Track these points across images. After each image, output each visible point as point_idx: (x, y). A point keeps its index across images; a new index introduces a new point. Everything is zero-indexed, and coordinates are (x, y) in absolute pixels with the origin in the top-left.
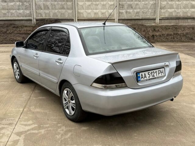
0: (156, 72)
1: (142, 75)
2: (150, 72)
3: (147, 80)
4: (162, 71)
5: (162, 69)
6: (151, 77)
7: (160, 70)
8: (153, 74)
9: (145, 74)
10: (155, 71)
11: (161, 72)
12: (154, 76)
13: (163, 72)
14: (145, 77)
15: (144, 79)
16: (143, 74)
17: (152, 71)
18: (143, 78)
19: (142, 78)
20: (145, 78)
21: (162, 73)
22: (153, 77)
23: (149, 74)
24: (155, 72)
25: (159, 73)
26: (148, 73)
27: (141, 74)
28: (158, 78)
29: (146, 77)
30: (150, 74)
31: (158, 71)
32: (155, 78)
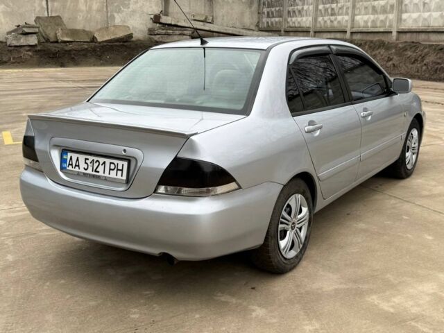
0: (104, 163)
1: (71, 158)
2: (91, 158)
3: (78, 174)
4: (120, 167)
5: (120, 163)
6: (90, 171)
7: (115, 162)
8: (96, 165)
9: (78, 160)
10: (102, 160)
11: (118, 170)
12: (96, 171)
13: (122, 170)
14: (76, 165)
15: (73, 169)
16: (75, 156)
17: (96, 159)
18: (72, 165)
19: (69, 164)
20: (77, 168)
21: (120, 173)
22: (94, 173)
23: (86, 163)
24: (101, 163)
25: (110, 169)
26: (86, 159)
27: (70, 154)
28: (106, 179)
29: (78, 166)
30: (89, 164)
31: (111, 163)
32: (99, 177)
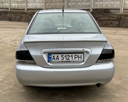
0: (72, 56)
1: (54, 56)
2: (65, 55)
3: (59, 62)
4: (80, 56)
6: (65, 60)
7: (78, 55)
8: (67, 57)
9: (57, 56)
10: (70, 55)
11: (79, 57)
12: (68, 59)
13: (81, 57)
14: (57, 59)
15: (56, 60)
17: (67, 55)
18: (55, 59)
19: (53, 59)
21: (80, 58)
22: (67, 60)
23: (62, 57)
24: (70, 56)
25: (75, 58)
26: (62, 56)
27: (52, 55)
28: (73, 62)
29: (58, 59)
30: (64, 57)
31: (75, 55)
32: (70, 62)
